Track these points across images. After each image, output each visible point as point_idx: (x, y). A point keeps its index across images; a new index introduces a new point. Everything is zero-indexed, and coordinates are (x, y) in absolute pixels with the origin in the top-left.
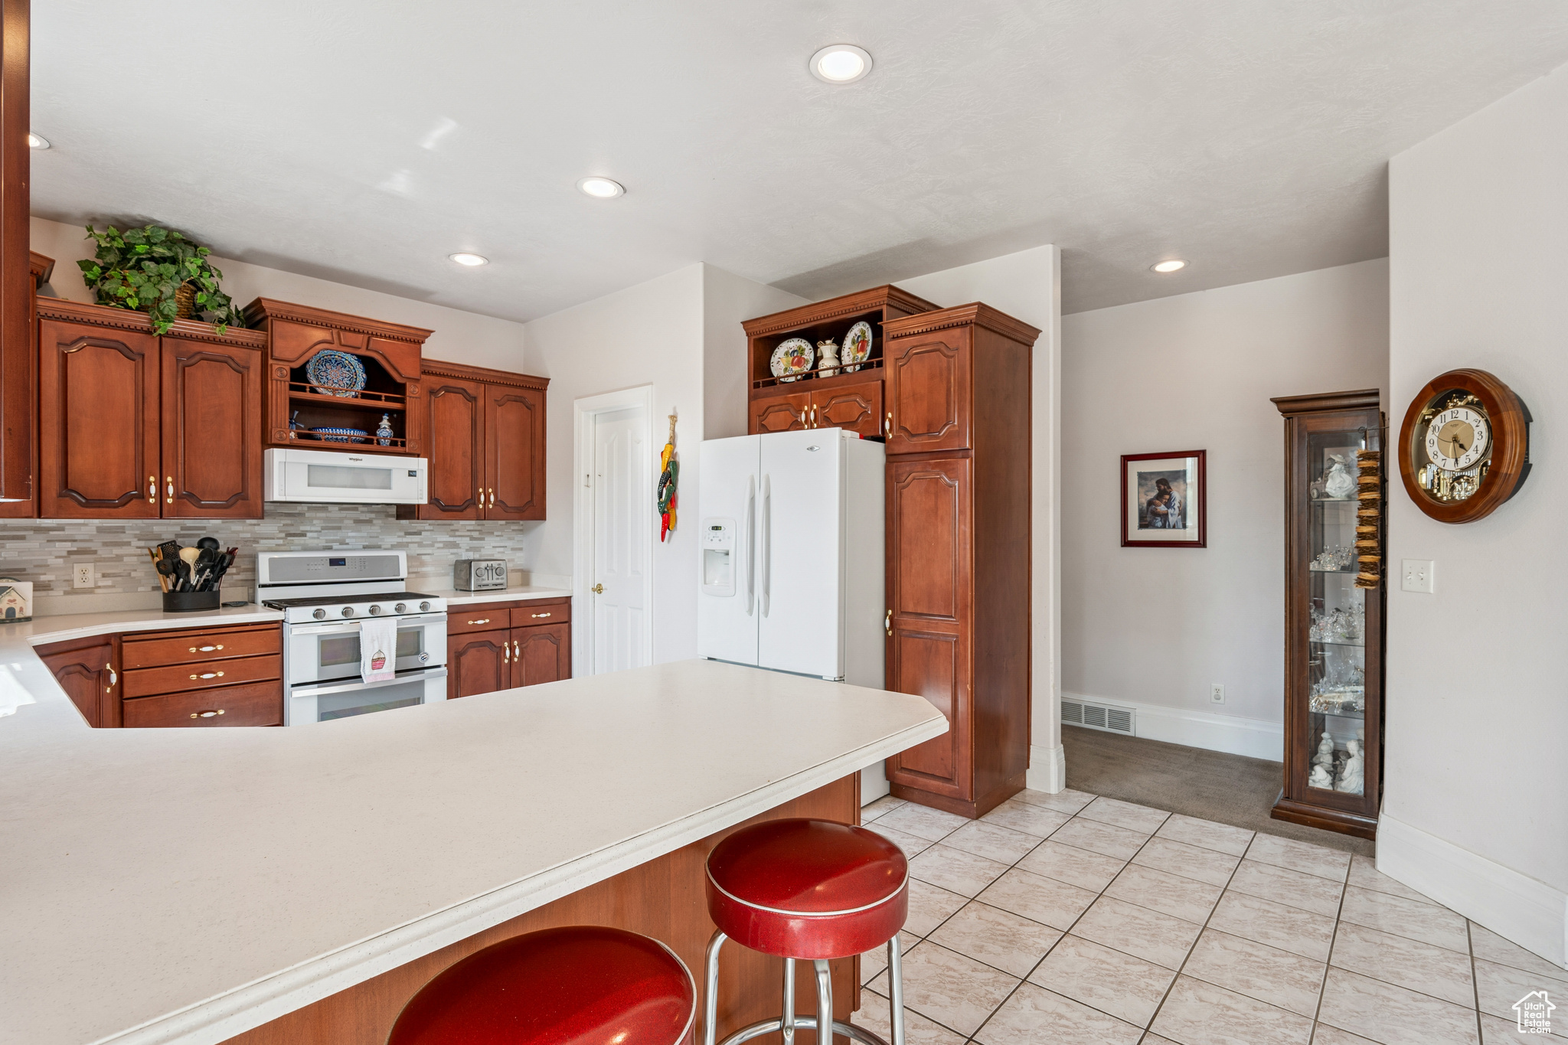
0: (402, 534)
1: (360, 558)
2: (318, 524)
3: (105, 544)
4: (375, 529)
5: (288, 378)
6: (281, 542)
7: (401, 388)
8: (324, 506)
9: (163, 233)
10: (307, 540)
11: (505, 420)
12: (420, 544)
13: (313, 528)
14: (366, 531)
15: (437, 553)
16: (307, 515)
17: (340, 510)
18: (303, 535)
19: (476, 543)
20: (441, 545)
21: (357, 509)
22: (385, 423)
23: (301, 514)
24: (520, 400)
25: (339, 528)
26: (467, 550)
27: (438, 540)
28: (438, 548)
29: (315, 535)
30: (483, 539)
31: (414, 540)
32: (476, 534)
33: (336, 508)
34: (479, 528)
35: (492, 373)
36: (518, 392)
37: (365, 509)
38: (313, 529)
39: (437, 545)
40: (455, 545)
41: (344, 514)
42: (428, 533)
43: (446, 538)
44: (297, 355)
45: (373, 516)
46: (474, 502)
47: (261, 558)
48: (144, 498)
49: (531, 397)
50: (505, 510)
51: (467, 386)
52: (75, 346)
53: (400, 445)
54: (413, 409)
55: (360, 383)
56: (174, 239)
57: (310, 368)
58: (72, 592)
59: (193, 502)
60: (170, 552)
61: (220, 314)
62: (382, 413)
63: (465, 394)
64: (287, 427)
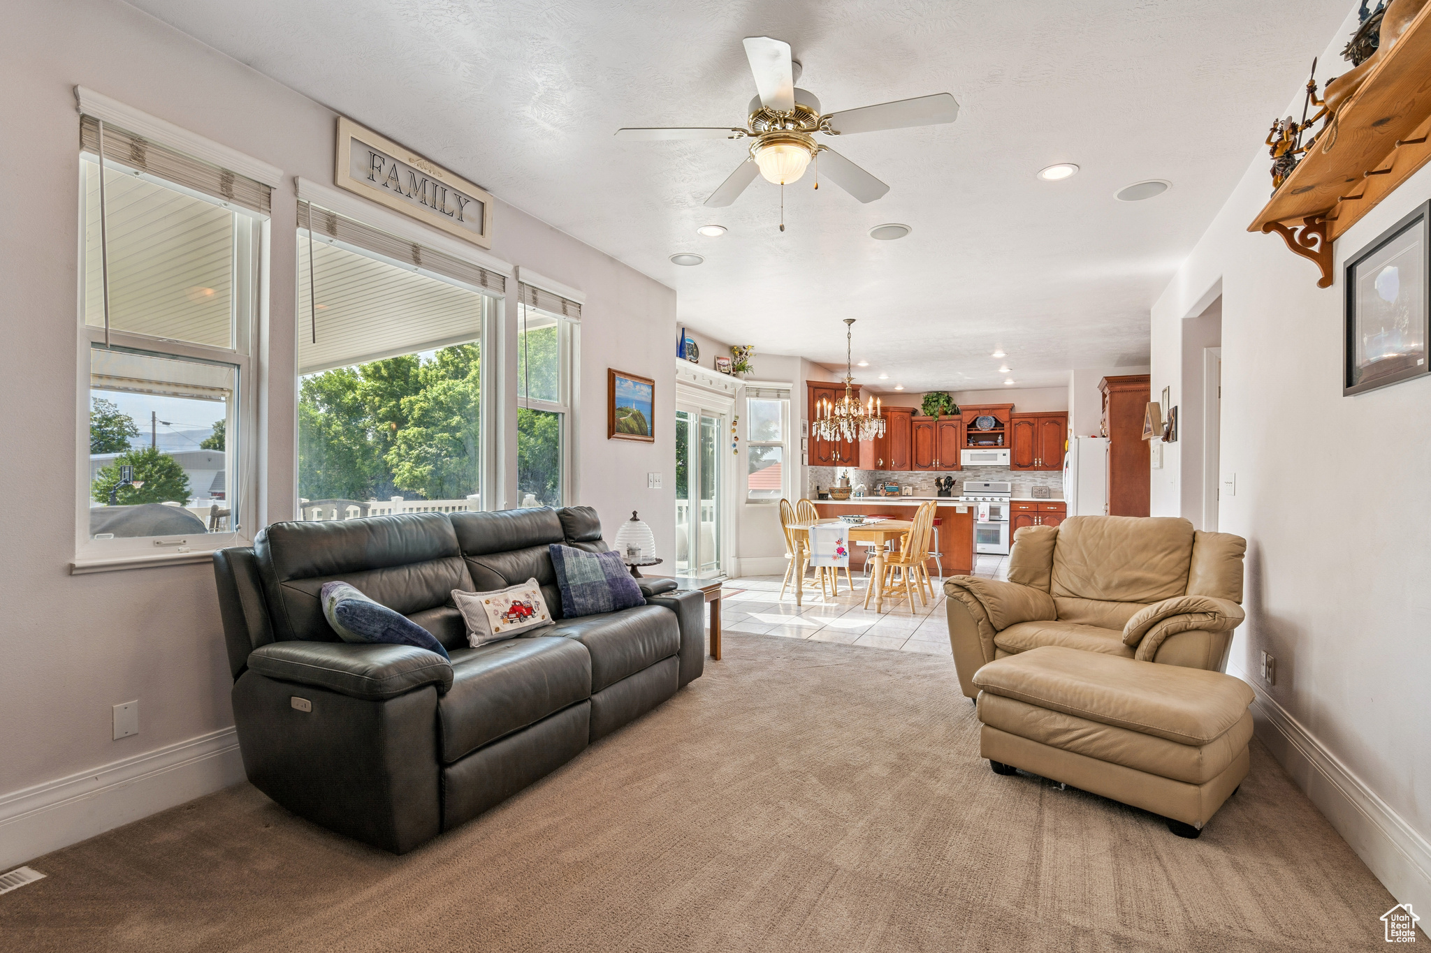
0: (1013, 476)
1: (994, 484)
3: (929, 478)
4: (1003, 474)
5: (966, 428)
6: (972, 478)
7: (1003, 425)
8: (986, 467)
10: (981, 478)
11: (1046, 431)
12: (1020, 480)
13: (982, 474)
14: (1000, 475)
15: (1027, 483)
16: (981, 469)
18: (979, 476)
19: (1043, 480)
20: (1029, 480)
22: (1000, 437)
23: (978, 470)
24: (1055, 422)
25: (991, 474)
26: (1039, 482)
27: (1029, 478)
29: (983, 476)
31: (1017, 478)
32: (1044, 477)
33: (990, 467)
35: (1040, 414)
36: (1055, 419)
39: (1026, 480)
40: (1035, 481)
41: (992, 469)
42: (1023, 476)
44: (968, 420)
46: (1033, 464)
47: (965, 483)
48: (932, 465)
49: (1059, 420)
50: (1047, 467)
51: (1031, 420)
52: (919, 427)
53: (1003, 445)
54: (1007, 432)
55: (993, 425)
56: (939, 394)
57: (977, 423)
58: (922, 490)
59: (944, 466)
60: (938, 480)
61: (949, 412)
62: (998, 434)
63: (1029, 423)
64: (967, 442)
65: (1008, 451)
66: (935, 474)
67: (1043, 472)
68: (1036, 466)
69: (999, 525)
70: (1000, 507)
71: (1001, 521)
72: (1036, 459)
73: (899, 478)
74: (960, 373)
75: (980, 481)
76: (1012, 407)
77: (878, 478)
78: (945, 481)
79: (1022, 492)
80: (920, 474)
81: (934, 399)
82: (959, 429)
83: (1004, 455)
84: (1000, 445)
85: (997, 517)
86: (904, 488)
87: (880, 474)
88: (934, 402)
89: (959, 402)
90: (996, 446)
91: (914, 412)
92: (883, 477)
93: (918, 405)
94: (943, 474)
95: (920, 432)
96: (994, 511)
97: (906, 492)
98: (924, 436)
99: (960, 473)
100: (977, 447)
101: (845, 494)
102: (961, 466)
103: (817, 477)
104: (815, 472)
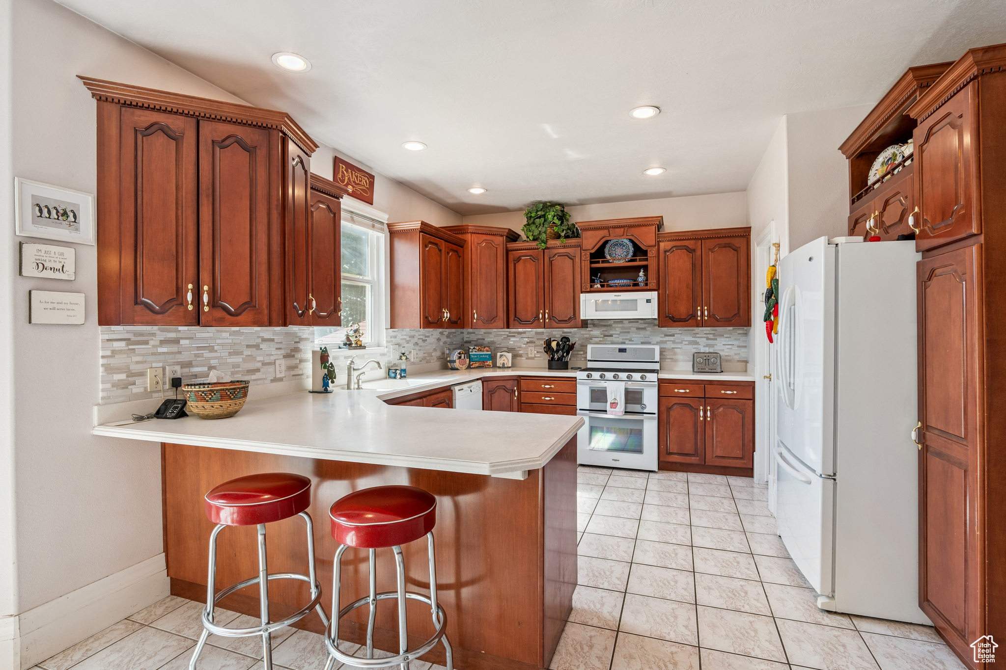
0: (663, 336)
1: (634, 349)
2: (618, 331)
3: (538, 339)
4: (648, 333)
5: (589, 258)
6: (601, 339)
7: (645, 253)
8: (621, 321)
9: (541, 205)
10: (614, 339)
11: (716, 260)
12: (674, 342)
13: (616, 331)
14: (642, 333)
15: (685, 347)
16: (613, 325)
17: (629, 322)
18: (611, 336)
19: (710, 342)
20: (687, 343)
21: (638, 322)
22: (641, 274)
23: (610, 325)
24: (728, 246)
25: (629, 332)
26: (704, 346)
27: (685, 339)
28: (685, 344)
29: (617, 336)
30: (716, 339)
31: (669, 340)
32: (711, 336)
33: (627, 321)
34: (713, 332)
35: (706, 232)
36: (726, 241)
37: (642, 322)
38: (616, 333)
39: (684, 343)
40: (697, 343)
41: (631, 325)
42: (679, 335)
43: (691, 339)
44: (593, 246)
45: (646, 325)
46: (694, 316)
47: (589, 347)
48: (539, 319)
49: (737, 242)
50: (717, 320)
51: (690, 244)
52: (519, 259)
53: (646, 284)
54: (652, 263)
55: (631, 254)
56: (547, 206)
57: (606, 250)
58: (528, 358)
59: (555, 321)
60: (548, 343)
61: (563, 234)
62: (637, 269)
63: (687, 249)
64: (591, 282)
65: (654, 295)
66: (546, 333)
67: (709, 328)
68: (699, 318)
69: (642, 421)
70: (643, 389)
71: (645, 415)
72: (699, 308)
73: (495, 339)
74: (548, 128)
75: (613, 343)
76: (659, 224)
77: (465, 339)
78: (558, 344)
79: (676, 361)
80: (524, 333)
81: (540, 213)
82: (578, 260)
83: (648, 301)
84: (642, 284)
85: (637, 408)
86: (499, 354)
87: (469, 333)
88: (540, 217)
89: (578, 217)
90: (635, 287)
91: (513, 237)
92: (473, 337)
93: (518, 225)
94: (557, 333)
95: (520, 266)
96: (633, 397)
97: (502, 362)
98: (526, 274)
99: (583, 331)
100: (605, 289)
101: (217, 404)
102: (582, 320)
103: (180, 353)
104: (163, 342)
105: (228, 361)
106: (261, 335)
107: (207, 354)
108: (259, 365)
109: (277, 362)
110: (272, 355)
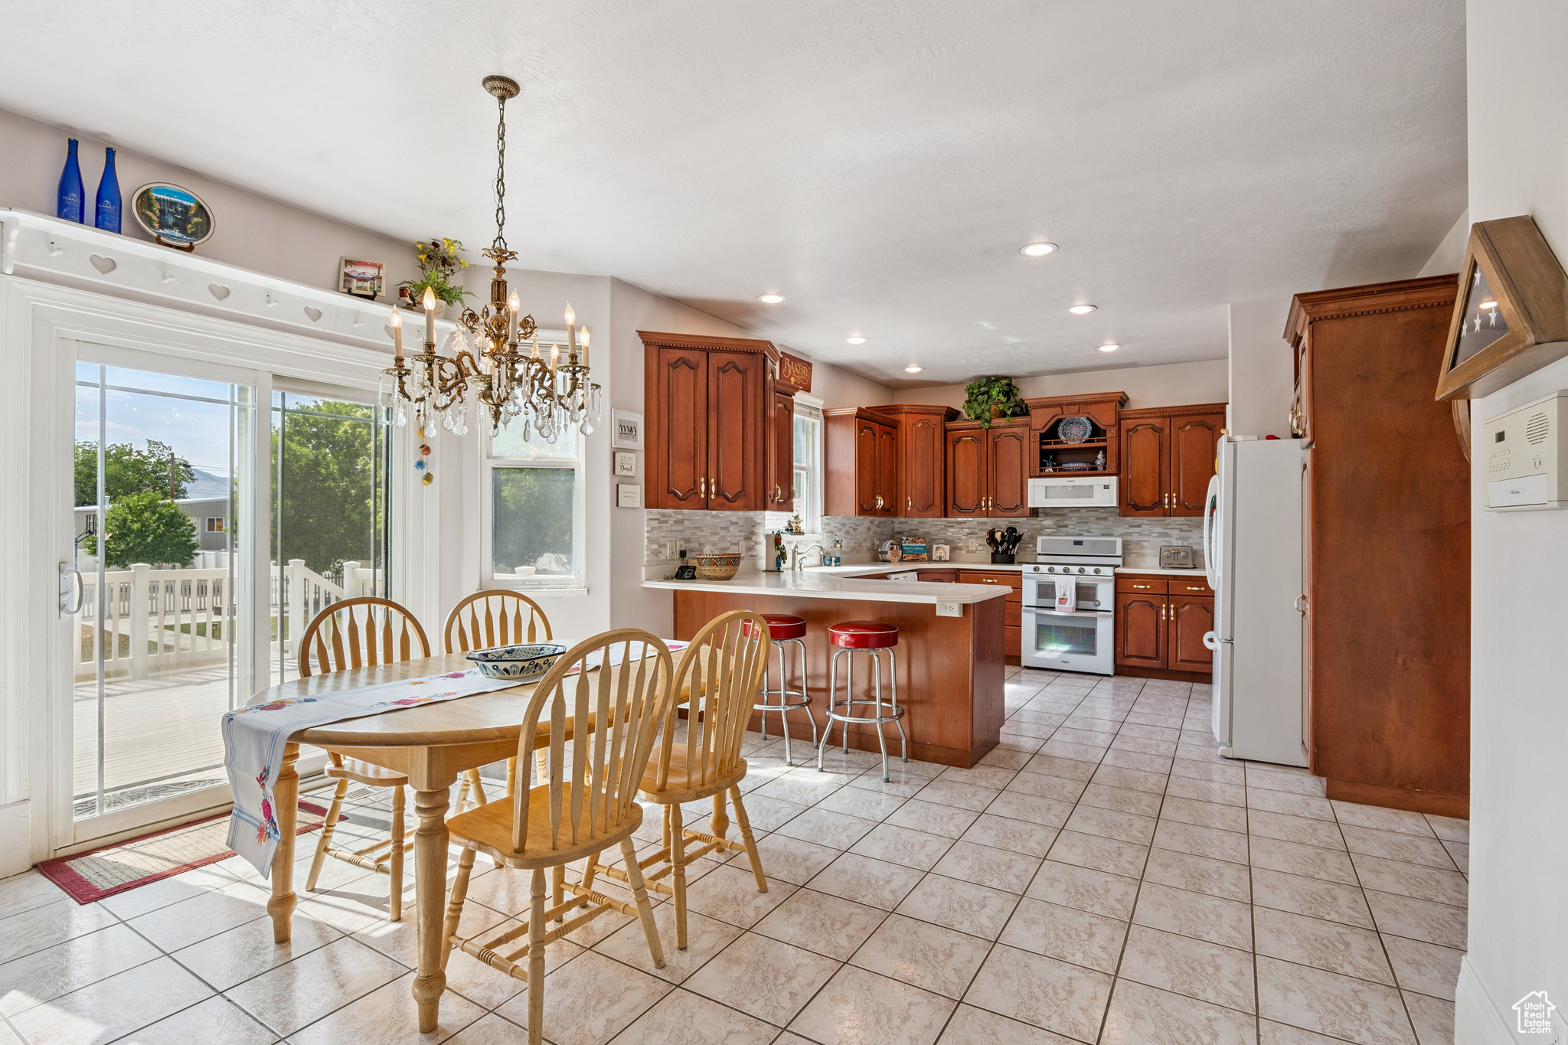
0: (1128, 526)
1: (1092, 541)
2: (1074, 520)
3: (980, 530)
4: (1109, 523)
5: (1038, 439)
6: (1054, 530)
7: (1105, 433)
8: (1075, 509)
9: (985, 380)
10: (1069, 530)
11: (1186, 438)
12: (1140, 534)
14: (1101, 524)
15: (1153, 540)
16: (1069, 515)
17: (1088, 511)
18: (1066, 526)
19: (1184, 534)
20: (1156, 535)
21: (1097, 511)
22: (1100, 456)
23: (1065, 515)
24: (1199, 424)
25: (1087, 523)
26: (1177, 539)
27: (1154, 531)
28: (1154, 537)
29: (1073, 527)
30: (1191, 531)
31: (1136, 531)
32: (1184, 527)
33: (1085, 510)
34: (1188, 523)
35: (1175, 409)
36: (1199, 418)
37: (1103, 510)
38: (1072, 523)
39: (1153, 535)
40: (1167, 535)
41: (1090, 514)
42: (1147, 526)
43: (1161, 530)
44: (1042, 426)
45: (1108, 515)
46: (1161, 503)
47: (1040, 539)
48: (981, 507)
49: (1209, 419)
50: (1188, 509)
51: (1157, 422)
52: (959, 440)
53: (1105, 468)
54: (1111, 443)
55: (1089, 433)
56: (992, 380)
57: (1060, 429)
58: (969, 552)
59: (1000, 509)
60: (992, 534)
61: (1009, 412)
62: (1096, 450)
63: (1154, 428)
64: (1040, 466)
65: (1113, 481)
66: (989, 523)
67: (1183, 518)
68: (1166, 507)
69: (1095, 619)
70: (1097, 584)
71: (1098, 613)
72: (1166, 495)
73: (931, 530)
75: (1068, 535)
76: (1123, 400)
77: (896, 530)
78: (1003, 535)
79: (1143, 555)
80: (965, 522)
81: (982, 389)
82: (1026, 441)
83: (1106, 487)
84: (1100, 468)
85: (1090, 605)
86: (935, 546)
87: (900, 523)
88: (983, 394)
89: (1029, 393)
90: (1093, 471)
91: (952, 415)
92: (905, 527)
93: (958, 401)
94: (1002, 523)
95: (960, 448)
96: (1084, 593)
97: (939, 555)
98: (967, 457)
99: (1033, 521)
100: (1058, 473)
101: (724, 568)
102: (1030, 508)
103: (684, 531)
104: (676, 522)
105: (711, 539)
106: (730, 518)
107: (699, 533)
108: (728, 544)
109: (740, 543)
110: (736, 536)
